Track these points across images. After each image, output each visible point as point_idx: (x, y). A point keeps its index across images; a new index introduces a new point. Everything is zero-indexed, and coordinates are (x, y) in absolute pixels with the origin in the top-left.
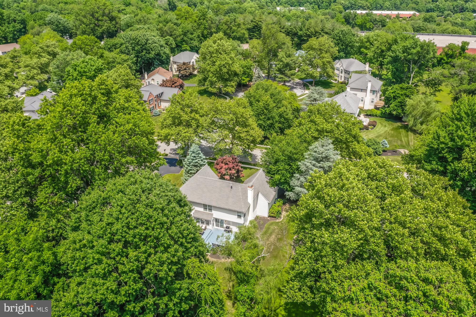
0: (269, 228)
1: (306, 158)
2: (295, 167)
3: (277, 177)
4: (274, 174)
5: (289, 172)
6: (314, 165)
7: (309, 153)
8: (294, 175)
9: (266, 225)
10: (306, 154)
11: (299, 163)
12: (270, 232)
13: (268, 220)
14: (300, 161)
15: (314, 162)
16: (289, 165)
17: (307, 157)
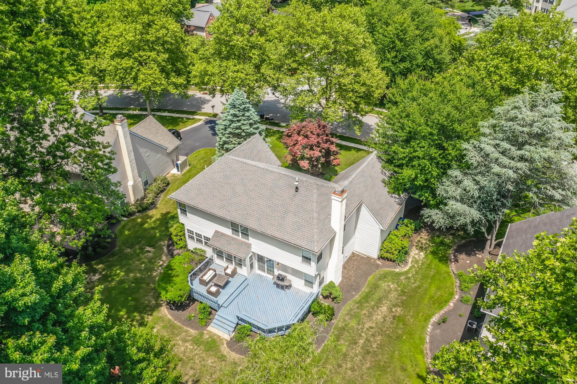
0: (375, 287)
1: (484, 135)
2: (453, 153)
3: (408, 173)
4: (400, 166)
5: (438, 163)
6: (503, 153)
7: (492, 121)
8: (450, 172)
9: (370, 278)
10: (485, 126)
11: (465, 145)
12: (376, 296)
13: (378, 266)
14: (468, 140)
15: (505, 145)
16: (440, 147)
17: (487, 131)
